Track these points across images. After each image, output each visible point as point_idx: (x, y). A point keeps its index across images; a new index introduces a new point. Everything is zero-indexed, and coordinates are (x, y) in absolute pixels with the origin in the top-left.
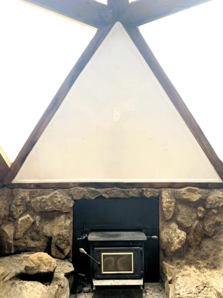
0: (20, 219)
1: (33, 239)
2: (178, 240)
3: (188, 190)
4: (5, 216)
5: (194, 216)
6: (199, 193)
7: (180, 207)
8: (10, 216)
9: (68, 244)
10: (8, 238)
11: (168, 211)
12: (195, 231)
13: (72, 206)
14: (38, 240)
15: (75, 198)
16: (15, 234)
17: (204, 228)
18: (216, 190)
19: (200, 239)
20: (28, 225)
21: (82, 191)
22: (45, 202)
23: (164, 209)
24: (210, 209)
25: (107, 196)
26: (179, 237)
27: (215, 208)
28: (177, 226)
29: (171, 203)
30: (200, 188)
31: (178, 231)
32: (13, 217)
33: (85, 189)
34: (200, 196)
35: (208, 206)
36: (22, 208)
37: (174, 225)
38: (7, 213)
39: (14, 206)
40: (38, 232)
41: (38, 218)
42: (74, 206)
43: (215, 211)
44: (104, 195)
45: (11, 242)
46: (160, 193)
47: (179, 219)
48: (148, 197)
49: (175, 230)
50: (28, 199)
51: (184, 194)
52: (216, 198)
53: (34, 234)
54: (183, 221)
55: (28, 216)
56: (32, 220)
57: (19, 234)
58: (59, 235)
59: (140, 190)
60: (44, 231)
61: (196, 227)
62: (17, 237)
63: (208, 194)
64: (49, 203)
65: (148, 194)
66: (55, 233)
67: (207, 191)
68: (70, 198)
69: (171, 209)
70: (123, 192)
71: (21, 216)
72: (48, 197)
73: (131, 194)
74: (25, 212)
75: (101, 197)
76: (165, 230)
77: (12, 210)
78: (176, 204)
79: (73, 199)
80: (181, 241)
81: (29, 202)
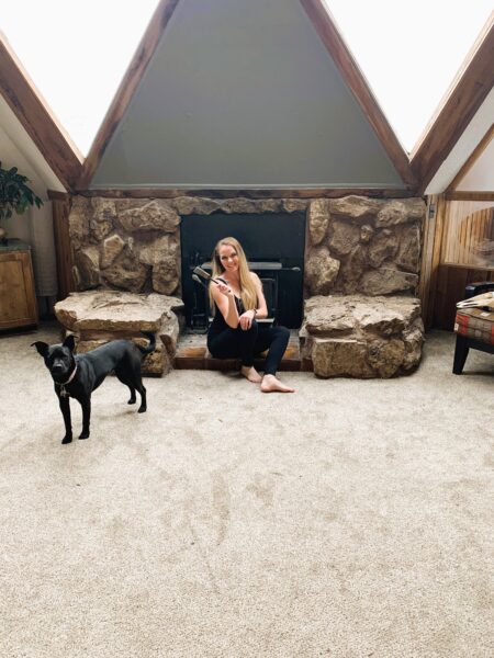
0: (106, 241)
1: (126, 268)
2: (327, 272)
3: (350, 201)
4: (84, 236)
5: (356, 239)
6: (366, 205)
7: (335, 225)
8: (90, 236)
9: (176, 276)
10: (92, 265)
11: (317, 231)
12: (354, 260)
13: (177, 223)
14: (134, 270)
15: (182, 212)
16: (101, 260)
17: (368, 257)
18: (393, 201)
19: (360, 271)
20: (117, 249)
21: (192, 203)
22: (139, 216)
23: (312, 229)
24: (382, 228)
25: (228, 211)
26: (329, 268)
27: (387, 228)
28: (328, 253)
29: (323, 219)
30: (370, 197)
31: (329, 259)
32: (95, 237)
33: (195, 199)
34: (366, 208)
35: (378, 225)
36: (106, 225)
37: (324, 252)
38: (87, 232)
39: (94, 222)
40: (132, 259)
41: (130, 239)
42: (180, 224)
43: (387, 232)
44: (224, 209)
45: (97, 270)
46: (308, 206)
47: (332, 243)
48: (290, 211)
49: (325, 259)
50: (114, 213)
51: (343, 206)
52: (392, 213)
53: (127, 261)
54: (338, 246)
55: (116, 236)
56: (122, 242)
57: (107, 262)
58: (162, 263)
59: (279, 202)
60: (141, 258)
61: (357, 253)
62: (105, 265)
63: (381, 207)
64: (145, 219)
65: (290, 207)
66: (157, 259)
67: (380, 202)
68: (174, 212)
69: (321, 228)
70: (254, 204)
71: (107, 236)
72: (142, 209)
73: (265, 208)
74: (111, 231)
75: (220, 211)
76: (312, 259)
77: (92, 227)
78: (330, 220)
79: (178, 214)
80: (332, 273)
81: (116, 217)
